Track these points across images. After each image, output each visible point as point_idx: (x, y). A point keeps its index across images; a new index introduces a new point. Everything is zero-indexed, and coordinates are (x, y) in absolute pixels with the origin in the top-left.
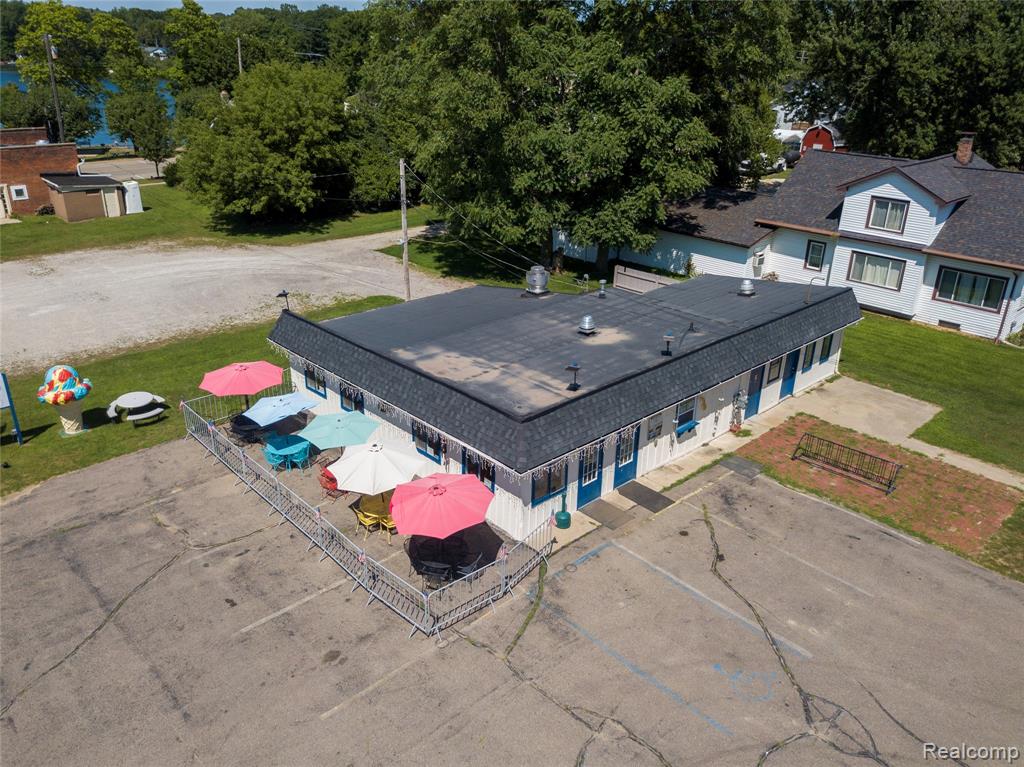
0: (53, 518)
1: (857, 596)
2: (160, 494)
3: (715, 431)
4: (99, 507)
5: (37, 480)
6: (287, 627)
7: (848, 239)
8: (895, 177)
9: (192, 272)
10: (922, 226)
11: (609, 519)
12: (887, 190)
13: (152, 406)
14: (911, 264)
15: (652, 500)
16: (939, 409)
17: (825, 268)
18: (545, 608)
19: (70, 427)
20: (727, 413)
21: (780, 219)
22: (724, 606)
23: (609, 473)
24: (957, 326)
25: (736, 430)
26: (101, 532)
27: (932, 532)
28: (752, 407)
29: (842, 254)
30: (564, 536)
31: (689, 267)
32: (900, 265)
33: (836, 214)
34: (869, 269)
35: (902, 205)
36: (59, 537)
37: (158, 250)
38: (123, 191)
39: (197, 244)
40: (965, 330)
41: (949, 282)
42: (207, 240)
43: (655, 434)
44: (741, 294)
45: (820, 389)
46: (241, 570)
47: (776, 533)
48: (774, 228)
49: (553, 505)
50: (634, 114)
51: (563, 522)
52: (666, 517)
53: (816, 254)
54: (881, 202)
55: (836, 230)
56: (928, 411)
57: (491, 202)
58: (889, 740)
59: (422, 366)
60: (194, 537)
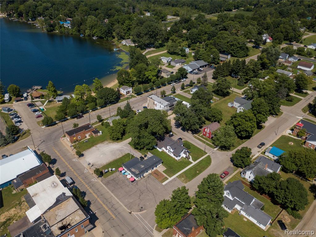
1: (152, 183)
3: (150, 172)
4: (114, 177)
5: (110, 175)
11: (141, 178)
13: (115, 169)
14: (172, 153)
15: (144, 177)
16: (166, 169)
17: (167, 151)
18: (137, 184)
19: (110, 171)
20: (150, 170)
22: (145, 184)
23: (142, 176)
24: (175, 158)
25: (152, 171)
26: (115, 179)
27: (158, 179)
28: (153, 169)
31: (156, 149)
34: (169, 152)
35: (171, 148)
36: (113, 179)
41: (174, 155)
43: (145, 173)
44: (154, 160)
45: (159, 167)
47: (150, 179)
48: (163, 147)
51: (139, 179)
52: (144, 178)
53: (166, 149)
54: (169, 148)
58: (149, 190)
59: (132, 170)
60: (120, 179)
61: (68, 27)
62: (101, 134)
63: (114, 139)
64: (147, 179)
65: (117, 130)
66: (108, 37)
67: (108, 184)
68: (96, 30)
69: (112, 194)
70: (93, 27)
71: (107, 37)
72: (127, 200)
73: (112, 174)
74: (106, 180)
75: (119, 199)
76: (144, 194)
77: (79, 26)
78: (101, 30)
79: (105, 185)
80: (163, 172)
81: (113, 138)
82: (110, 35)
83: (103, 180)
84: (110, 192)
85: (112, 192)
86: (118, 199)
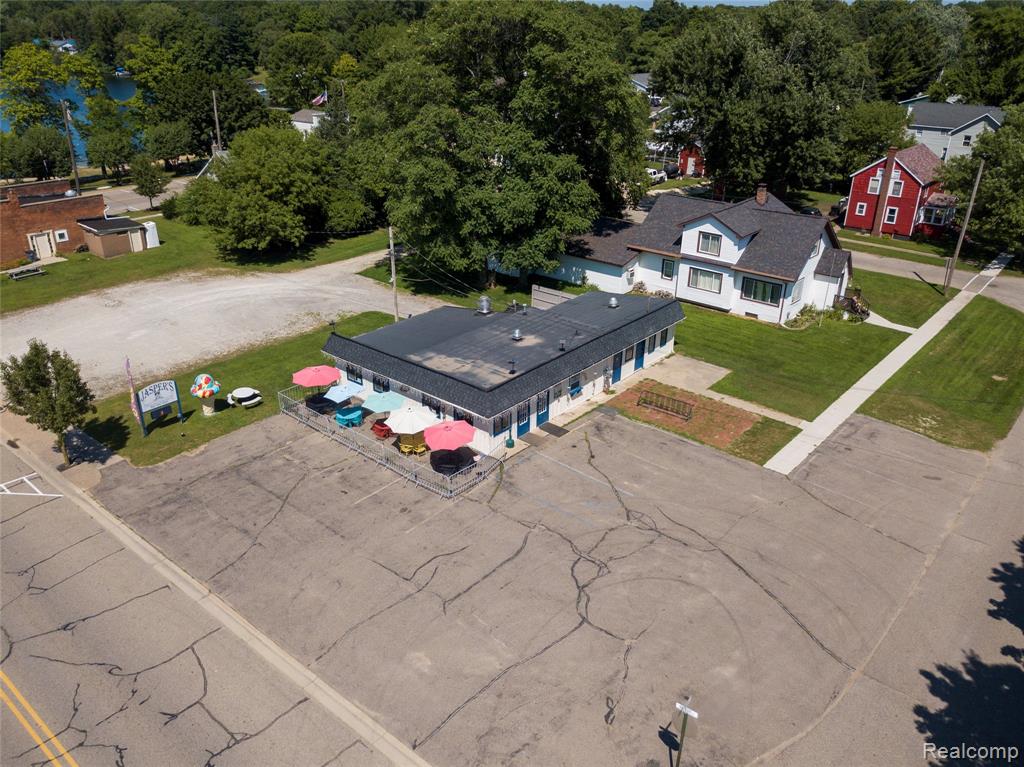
0: (227, 460)
1: (660, 470)
2: (280, 445)
3: (594, 391)
4: (249, 454)
5: (204, 442)
6: (378, 501)
7: (687, 259)
8: (713, 220)
9: (228, 299)
10: (730, 252)
11: (534, 442)
12: (708, 228)
13: (254, 396)
14: (725, 276)
15: (558, 431)
16: (729, 372)
17: (675, 278)
18: (505, 484)
19: (208, 411)
20: (600, 381)
21: (643, 245)
22: (594, 477)
23: (533, 418)
24: (756, 316)
25: (607, 391)
26: (257, 465)
27: (705, 439)
28: (616, 377)
29: (684, 269)
30: (511, 452)
31: (584, 279)
32: (719, 276)
33: (678, 242)
34: (701, 279)
35: (717, 238)
36: (236, 469)
37: (191, 281)
38: (144, 230)
39: (218, 274)
40: (761, 318)
41: (749, 288)
42: (223, 269)
43: (558, 395)
44: (610, 307)
45: (661, 363)
46: (344, 479)
47: (624, 444)
48: (640, 251)
49: (505, 435)
50: (541, 180)
51: (510, 444)
52: (565, 439)
53: (668, 269)
54: (705, 236)
55: (679, 253)
56: (722, 373)
57: (446, 243)
58: (663, 524)
59: (427, 364)
60: (310, 465)
61: (65, 49)
62: (153, 241)
63: (248, 244)
64: (595, 441)
65: (264, 179)
66: (230, 65)
67: (172, 507)
68: (179, 43)
69: (217, 608)
70: (169, 36)
71: (225, 67)
72: (421, 661)
73: (226, 432)
74: (153, 479)
75: (318, 655)
76: (621, 570)
77: (108, 38)
78: (202, 38)
79: (139, 518)
80: (714, 388)
81: (241, 237)
82: (238, 57)
83: (118, 482)
84: (192, 589)
85: (218, 581)
86: (301, 653)
